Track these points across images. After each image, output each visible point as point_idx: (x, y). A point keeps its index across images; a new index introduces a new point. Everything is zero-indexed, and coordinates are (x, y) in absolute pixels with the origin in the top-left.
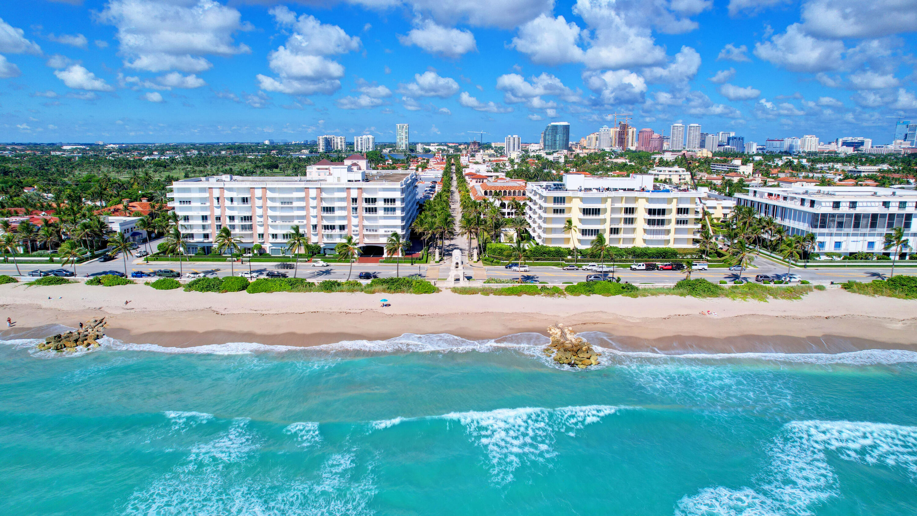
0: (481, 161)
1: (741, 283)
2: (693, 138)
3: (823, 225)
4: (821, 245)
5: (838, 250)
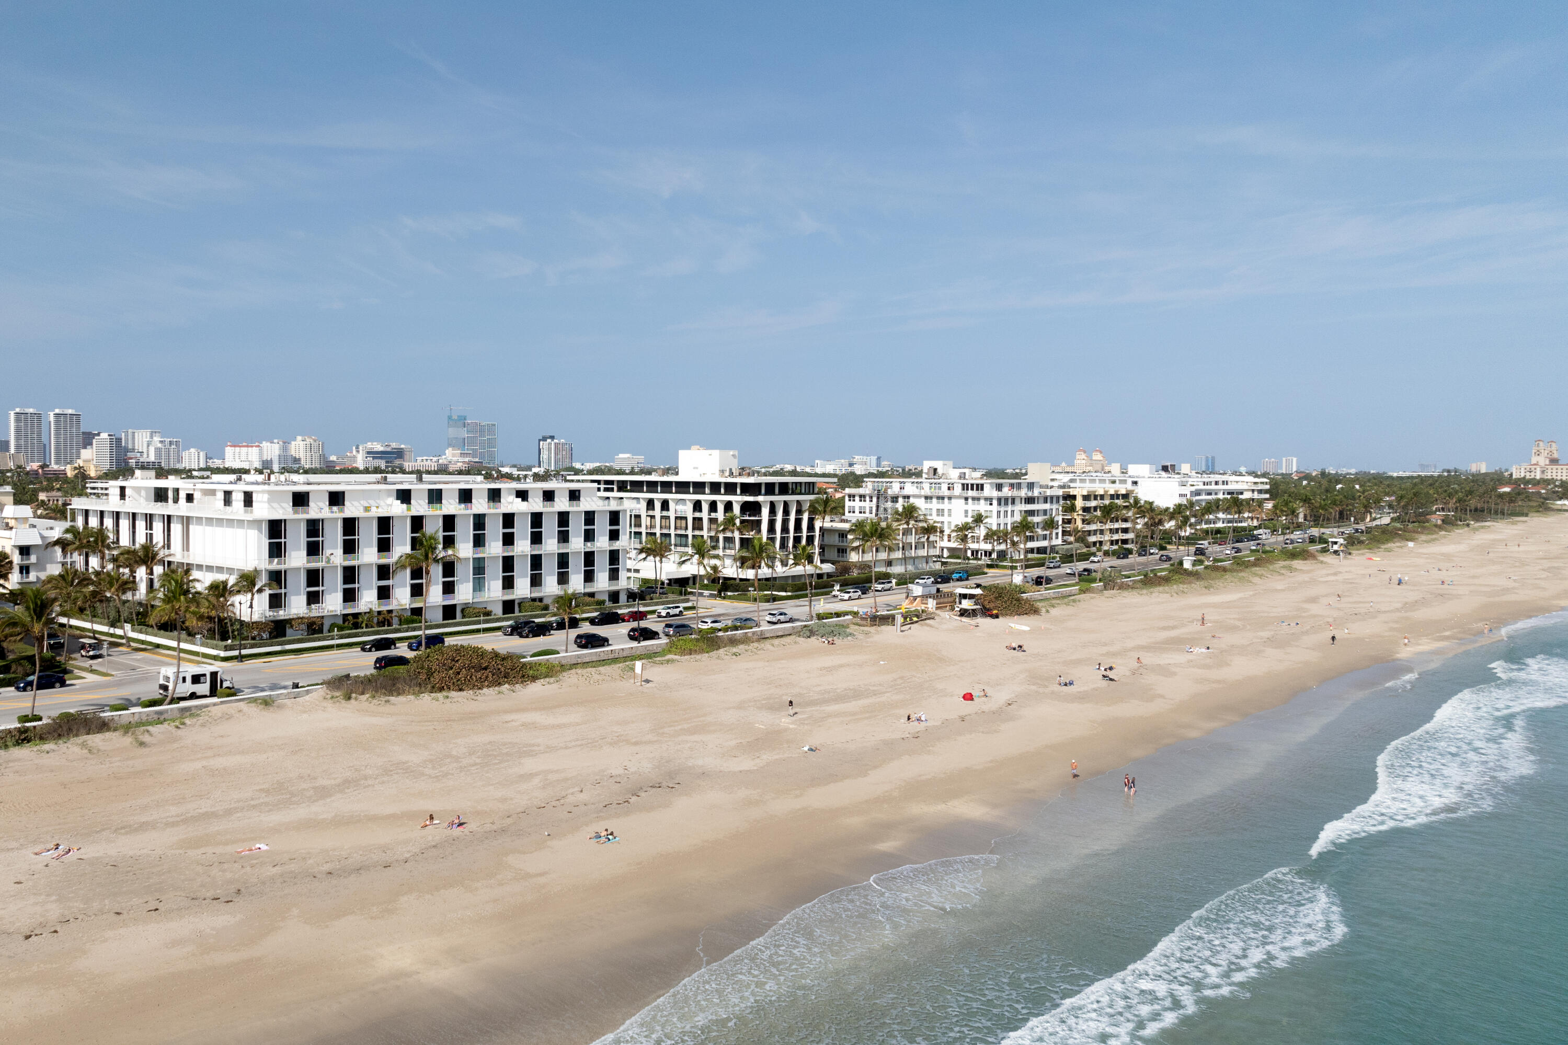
1: (40, 719)
2: (65, 439)
3: (276, 551)
4: (276, 602)
5: (316, 611)
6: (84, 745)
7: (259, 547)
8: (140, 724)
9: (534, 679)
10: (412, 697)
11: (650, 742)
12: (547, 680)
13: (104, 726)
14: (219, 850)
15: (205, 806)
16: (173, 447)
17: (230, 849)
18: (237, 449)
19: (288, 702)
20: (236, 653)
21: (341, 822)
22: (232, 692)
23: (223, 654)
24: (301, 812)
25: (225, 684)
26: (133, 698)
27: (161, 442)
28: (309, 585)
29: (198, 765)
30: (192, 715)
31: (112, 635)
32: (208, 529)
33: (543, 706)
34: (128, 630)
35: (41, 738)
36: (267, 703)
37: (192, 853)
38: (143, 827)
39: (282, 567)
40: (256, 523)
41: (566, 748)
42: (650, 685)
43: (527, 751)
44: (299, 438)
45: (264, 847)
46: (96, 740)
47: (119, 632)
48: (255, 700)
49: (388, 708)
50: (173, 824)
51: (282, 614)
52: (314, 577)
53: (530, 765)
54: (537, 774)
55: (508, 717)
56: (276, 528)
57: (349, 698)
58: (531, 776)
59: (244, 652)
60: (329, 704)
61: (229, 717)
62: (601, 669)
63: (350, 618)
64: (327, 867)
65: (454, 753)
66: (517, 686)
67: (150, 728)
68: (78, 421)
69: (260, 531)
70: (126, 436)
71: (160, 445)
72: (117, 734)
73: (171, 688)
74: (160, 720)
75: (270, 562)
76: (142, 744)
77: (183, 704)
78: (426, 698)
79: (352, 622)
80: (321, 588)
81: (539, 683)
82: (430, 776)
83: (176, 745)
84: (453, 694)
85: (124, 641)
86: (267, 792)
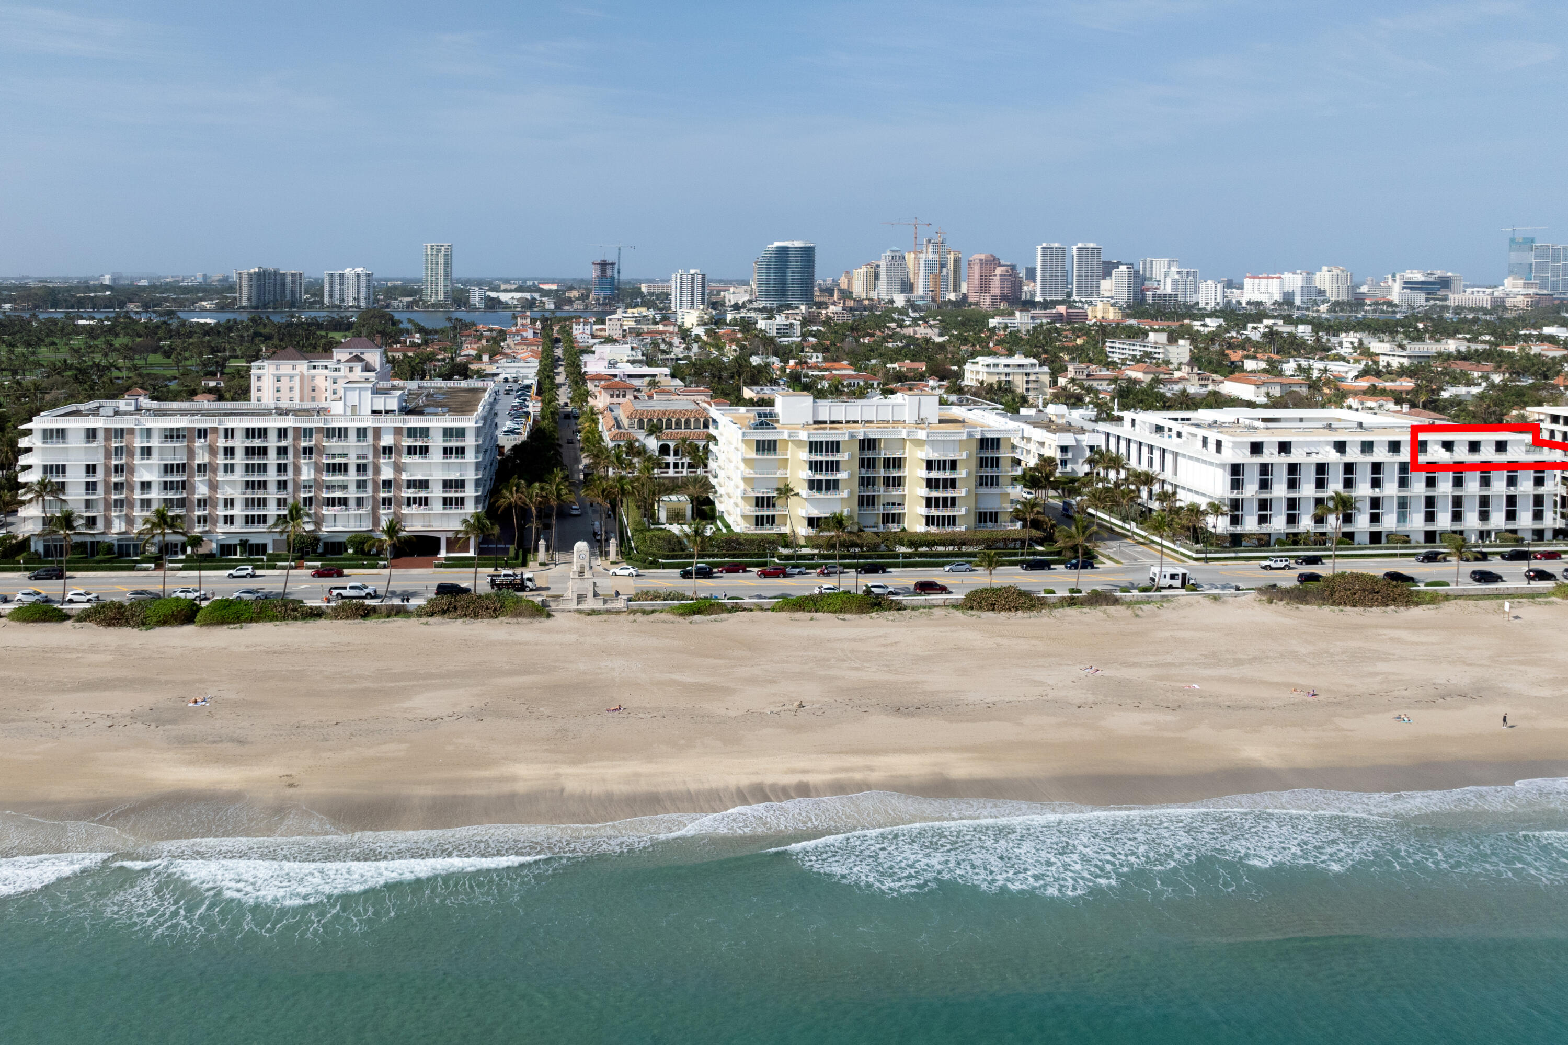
0: (617, 335)
1: (1080, 592)
2: (1086, 273)
3: (1236, 485)
4: (1235, 520)
5: (1266, 528)
6: (1105, 612)
7: (1224, 482)
8: (1138, 602)
9: (1417, 604)
10: (1316, 607)
11: (1483, 666)
12: (1429, 606)
13: (1116, 601)
14: (1173, 684)
15: (1169, 659)
16: (1191, 278)
17: (1179, 684)
18: (1257, 281)
19: (1230, 599)
20: (1203, 556)
21: (1244, 681)
22: (1195, 587)
23: (1195, 555)
24: (1223, 671)
25: (1192, 582)
26: (1136, 584)
27: (1179, 273)
28: (1260, 510)
29: (1168, 634)
30: (1168, 601)
31: (1123, 528)
32: (1190, 461)
33: (1414, 626)
34: (1133, 526)
35: (1082, 604)
36: (1216, 598)
37: (1158, 683)
38: (1135, 665)
39: (1240, 496)
40: (1223, 466)
41: (1414, 659)
42: (1518, 621)
43: (1384, 657)
44: (1325, 268)
45: (1197, 687)
46: (1111, 609)
47: (1127, 526)
48: (1208, 596)
49: (1297, 613)
50: (1151, 666)
51: (1238, 529)
52: (1264, 505)
53: (1382, 667)
54: (1382, 674)
55: (1381, 631)
56: (1236, 469)
57: (1271, 602)
58: (1378, 674)
59: (1209, 555)
60: (1256, 605)
61: (1191, 605)
62: (1480, 602)
63: (1291, 536)
64: (1228, 703)
65: (1332, 651)
66: (1402, 608)
67: (1142, 606)
68: (1099, 254)
69: (1225, 470)
70: (1145, 265)
71: (1177, 277)
72: (1123, 607)
73: (1157, 580)
74: (1148, 601)
75: (1232, 493)
76: (1137, 616)
77: (1164, 592)
78: (1327, 609)
79: (1294, 539)
80: (1269, 513)
81: (1421, 607)
82: (1309, 663)
83: (1156, 619)
84: (1348, 608)
85: (1130, 534)
86: (1205, 656)
